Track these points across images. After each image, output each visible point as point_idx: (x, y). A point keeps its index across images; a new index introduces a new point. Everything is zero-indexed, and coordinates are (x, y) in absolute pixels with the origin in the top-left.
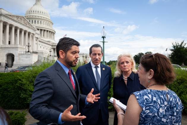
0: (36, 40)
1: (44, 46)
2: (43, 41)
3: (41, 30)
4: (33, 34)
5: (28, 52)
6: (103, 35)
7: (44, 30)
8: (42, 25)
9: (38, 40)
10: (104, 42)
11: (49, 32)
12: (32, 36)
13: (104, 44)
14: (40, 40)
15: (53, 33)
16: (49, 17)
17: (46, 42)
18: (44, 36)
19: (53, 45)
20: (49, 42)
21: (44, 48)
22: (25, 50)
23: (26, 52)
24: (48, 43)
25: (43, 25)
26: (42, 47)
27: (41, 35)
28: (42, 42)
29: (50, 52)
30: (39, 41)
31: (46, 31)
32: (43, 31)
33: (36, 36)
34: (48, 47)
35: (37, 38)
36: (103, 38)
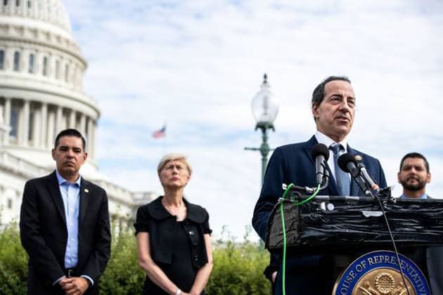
3: (18, 103)
7: (36, 105)
8: (24, 73)
10: (265, 151)
11: (60, 113)
13: (264, 160)
15: (83, 120)
16: (62, 26)
25: (31, 71)
27: (14, 133)
31: (44, 109)
32: (27, 108)
36: (264, 131)
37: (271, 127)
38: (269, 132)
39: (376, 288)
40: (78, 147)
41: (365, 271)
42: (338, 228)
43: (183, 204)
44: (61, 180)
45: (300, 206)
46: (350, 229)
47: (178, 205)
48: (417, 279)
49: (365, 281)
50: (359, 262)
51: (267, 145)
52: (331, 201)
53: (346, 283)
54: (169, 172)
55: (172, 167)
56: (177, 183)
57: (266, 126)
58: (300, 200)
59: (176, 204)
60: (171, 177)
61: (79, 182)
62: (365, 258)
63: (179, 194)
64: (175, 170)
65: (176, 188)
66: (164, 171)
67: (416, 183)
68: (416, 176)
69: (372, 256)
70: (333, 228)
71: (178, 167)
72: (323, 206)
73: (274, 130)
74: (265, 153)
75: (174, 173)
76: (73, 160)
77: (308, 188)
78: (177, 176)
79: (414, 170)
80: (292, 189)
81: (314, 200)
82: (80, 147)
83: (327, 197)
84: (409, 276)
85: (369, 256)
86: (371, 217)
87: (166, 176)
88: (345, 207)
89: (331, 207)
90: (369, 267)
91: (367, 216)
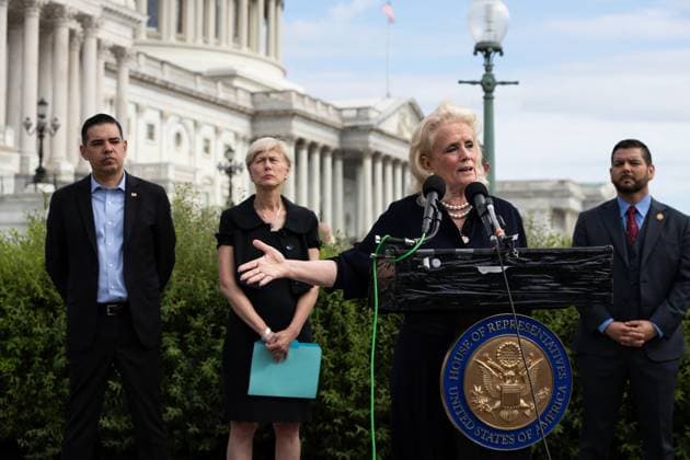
0: (111, 71)
1: (181, 120)
2: (167, 76)
4: (83, 19)
5: (41, 175)
6: (479, 35)
9: (125, 73)
10: (488, 86)
12: (72, 33)
13: (488, 99)
14: (146, 69)
17: (201, 88)
18: (180, 28)
19: (263, 107)
20: (226, 77)
21: (178, 136)
22: (13, 166)
23: (17, 176)
24: (222, 93)
26: (166, 133)
28: (166, 88)
29: (230, 172)
30: (139, 79)
33: (112, 33)
34: (217, 131)
35: (118, 52)
36: (487, 56)
37: (498, 50)
38: (495, 57)
39: (497, 362)
40: (113, 136)
41: (483, 340)
42: (446, 290)
43: (281, 207)
44: (95, 185)
45: (397, 264)
46: (461, 289)
47: (275, 208)
48: (553, 348)
49: (484, 352)
50: (475, 329)
51: (492, 77)
52: (436, 256)
53: (458, 356)
54: (260, 167)
55: (264, 160)
56: (272, 182)
57: (490, 50)
58: (397, 255)
59: (271, 208)
60: (263, 174)
61: (122, 186)
62: (484, 324)
63: (276, 194)
64: (269, 164)
65: (271, 188)
66: (254, 166)
67: (631, 183)
68: (631, 174)
69: (493, 320)
70: (439, 289)
71: (272, 160)
72: (426, 262)
73: (502, 54)
74: (489, 88)
75: (267, 169)
76: (113, 155)
77: (407, 240)
78: (271, 172)
79: (627, 166)
80: (387, 242)
81: (415, 254)
82: (118, 135)
83: (432, 250)
84: (543, 345)
85: (488, 321)
86: (489, 274)
87: (257, 173)
88: (455, 263)
89: (437, 263)
90: (489, 335)
91: (484, 273)
